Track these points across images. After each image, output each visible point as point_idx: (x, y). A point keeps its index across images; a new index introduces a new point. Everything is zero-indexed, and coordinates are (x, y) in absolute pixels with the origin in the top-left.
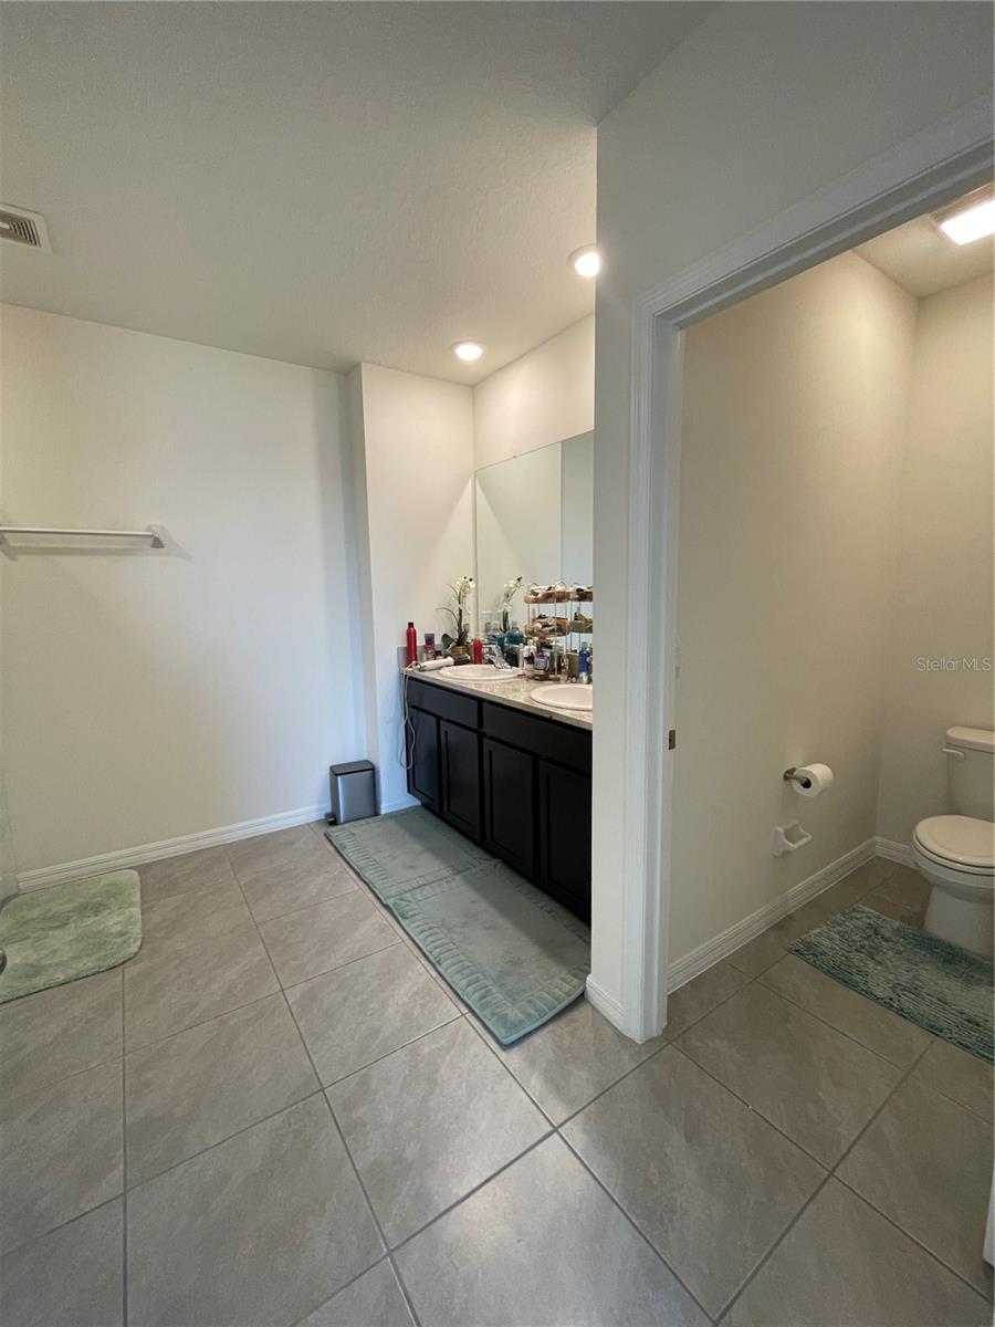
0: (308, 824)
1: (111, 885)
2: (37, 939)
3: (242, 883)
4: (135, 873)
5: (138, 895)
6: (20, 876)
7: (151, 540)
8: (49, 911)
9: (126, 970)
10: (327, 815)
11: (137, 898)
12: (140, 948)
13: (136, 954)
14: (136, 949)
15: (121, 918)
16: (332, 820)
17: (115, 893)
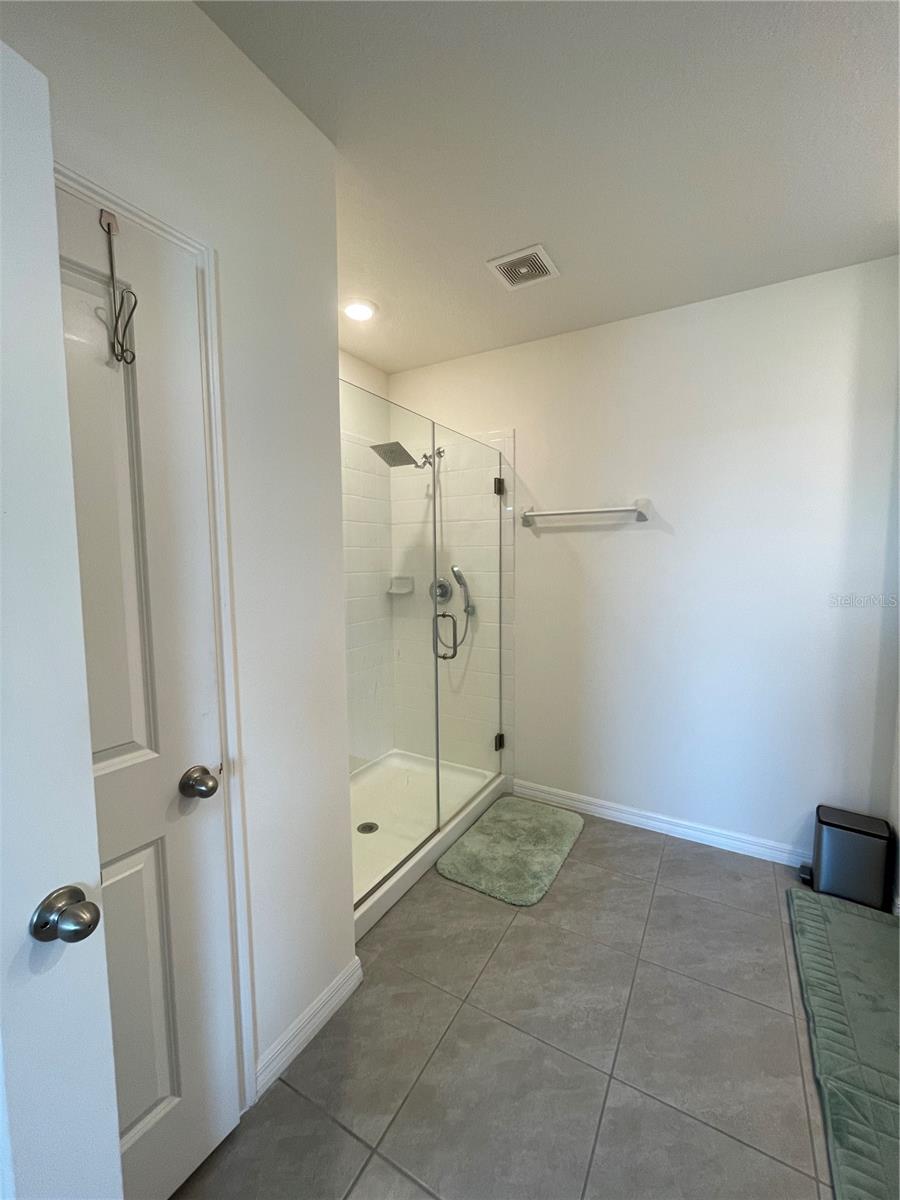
0: (774, 863)
1: (559, 822)
2: (494, 841)
3: (656, 894)
4: (581, 821)
5: (570, 846)
6: (516, 780)
7: (636, 514)
8: (514, 820)
9: (519, 915)
10: (804, 868)
11: (567, 849)
12: (540, 901)
13: (533, 905)
14: (535, 900)
15: (545, 860)
16: (808, 877)
17: (557, 832)
